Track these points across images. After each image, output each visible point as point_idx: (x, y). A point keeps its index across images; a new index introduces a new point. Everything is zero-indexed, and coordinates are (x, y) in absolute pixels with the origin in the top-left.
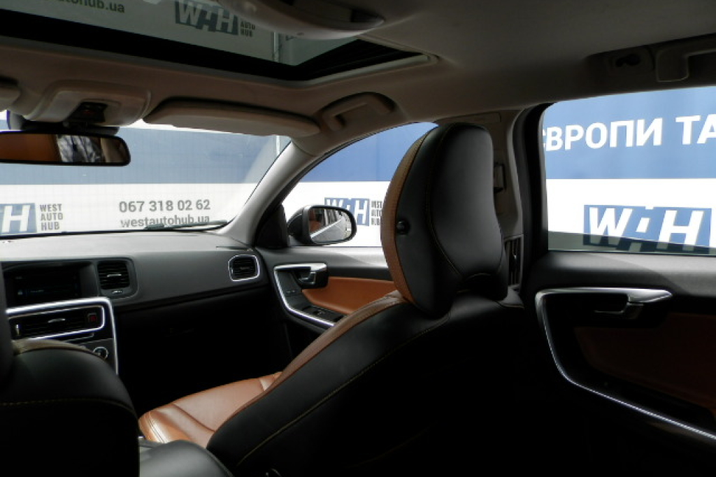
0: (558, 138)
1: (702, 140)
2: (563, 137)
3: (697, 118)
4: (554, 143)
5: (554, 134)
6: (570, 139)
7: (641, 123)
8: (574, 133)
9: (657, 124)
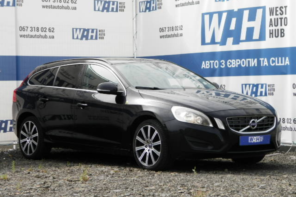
0: (234, 63)
1: (264, 65)
2: (236, 63)
3: (263, 59)
4: (234, 65)
5: (234, 62)
6: (237, 64)
7: (252, 59)
8: (238, 62)
9: (256, 60)
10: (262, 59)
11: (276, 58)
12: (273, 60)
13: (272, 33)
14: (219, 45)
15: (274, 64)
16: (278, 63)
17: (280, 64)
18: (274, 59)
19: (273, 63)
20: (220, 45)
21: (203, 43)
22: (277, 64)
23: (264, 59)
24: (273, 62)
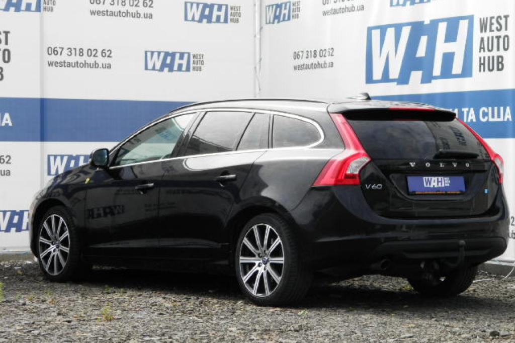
10: (465, 110)
11: (490, 109)
12: (484, 112)
13: (484, 64)
14: (396, 83)
15: (486, 118)
16: (493, 117)
17: (496, 119)
18: (486, 111)
19: (484, 117)
20: (398, 84)
21: (369, 79)
22: (491, 120)
23: (469, 110)
24: (485, 114)
